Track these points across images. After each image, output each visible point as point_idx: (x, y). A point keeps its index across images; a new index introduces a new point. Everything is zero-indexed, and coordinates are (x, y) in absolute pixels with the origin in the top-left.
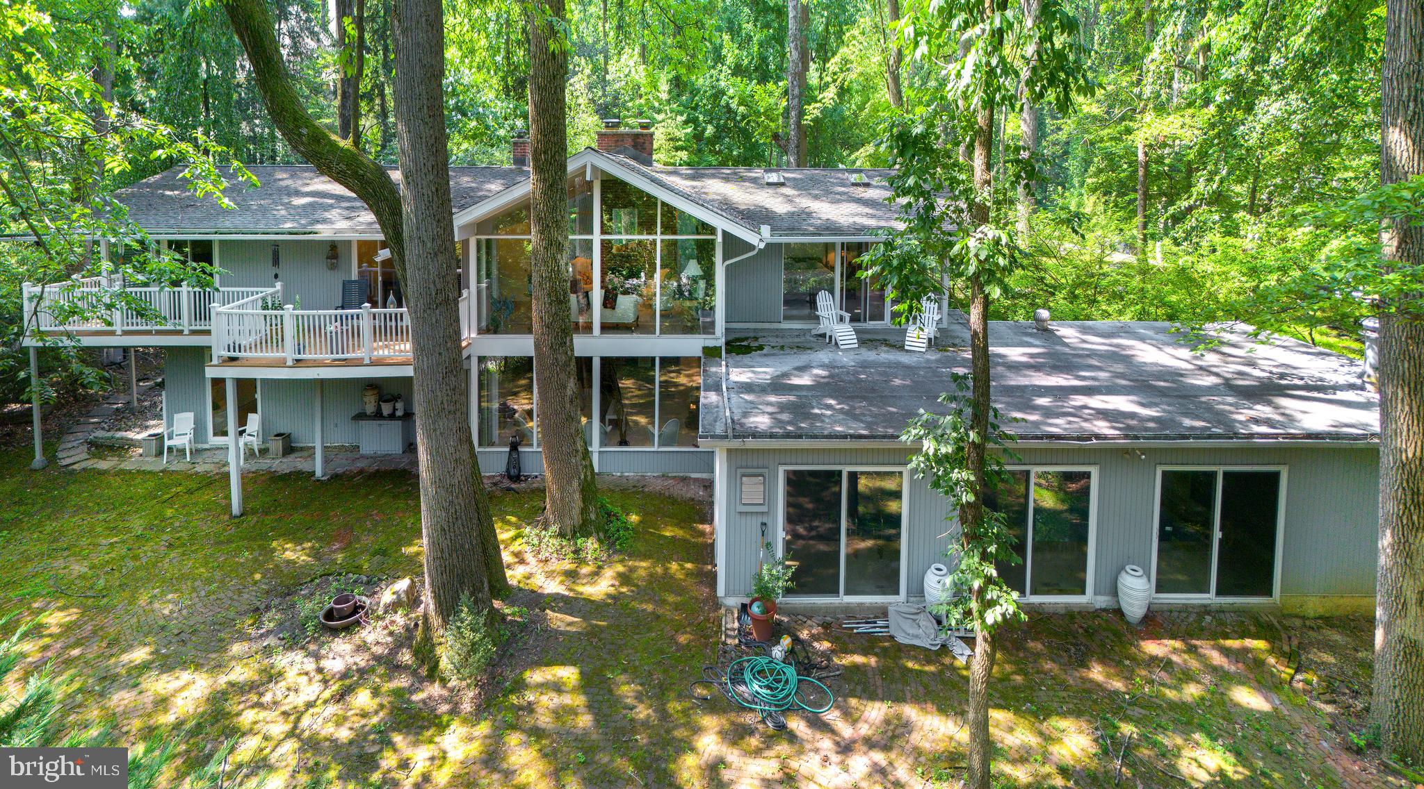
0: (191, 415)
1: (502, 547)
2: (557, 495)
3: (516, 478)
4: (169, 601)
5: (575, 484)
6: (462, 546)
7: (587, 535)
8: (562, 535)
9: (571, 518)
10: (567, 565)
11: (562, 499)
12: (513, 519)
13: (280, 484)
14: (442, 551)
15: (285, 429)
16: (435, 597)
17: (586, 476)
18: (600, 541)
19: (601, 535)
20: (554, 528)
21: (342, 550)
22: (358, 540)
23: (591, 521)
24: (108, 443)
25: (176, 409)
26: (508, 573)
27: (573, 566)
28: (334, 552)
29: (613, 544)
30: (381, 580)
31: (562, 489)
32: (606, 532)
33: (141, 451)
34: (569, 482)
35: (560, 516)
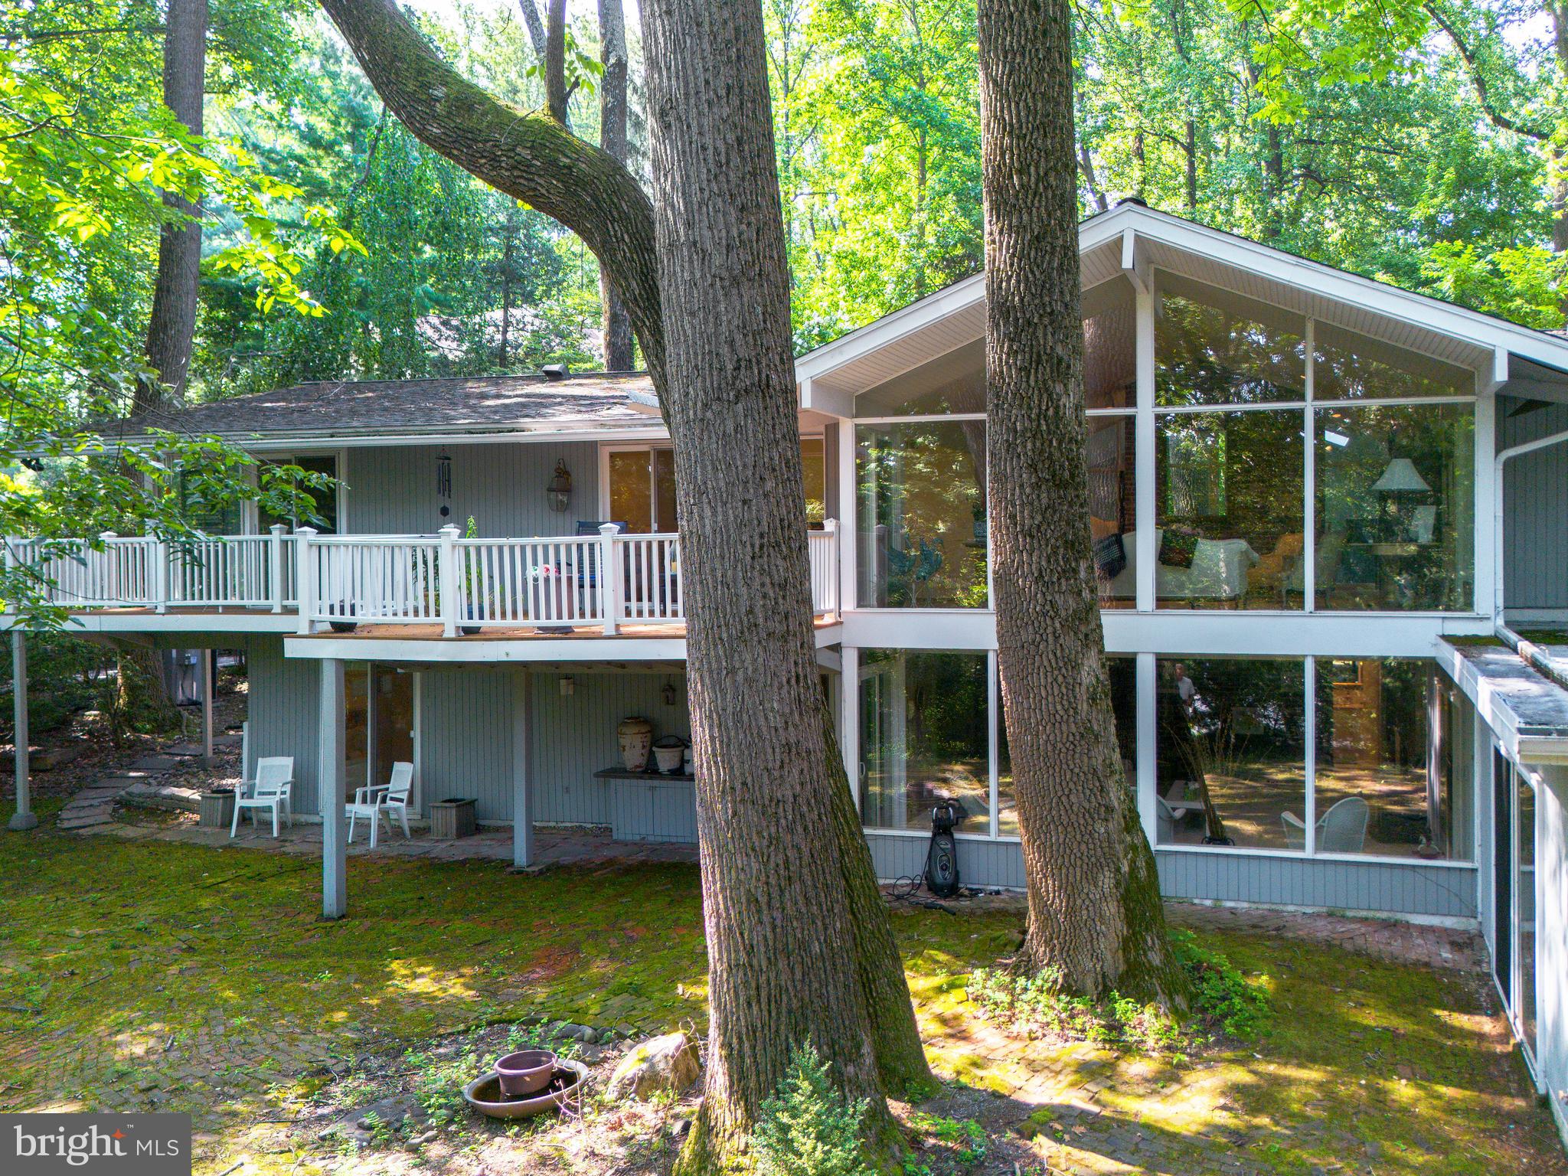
0: (288, 762)
1: (915, 1002)
2: (1058, 903)
3: (952, 890)
4: (151, 1034)
5: (1107, 880)
6: (803, 945)
7: (1143, 998)
8: (1070, 988)
9: (1096, 956)
10: (1089, 1050)
11: (1071, 912)
12: (942, 957)
13: (440, 876)
14: (750, 950)
15: (465, 793)
16: (729, 1058)
17: (1133, 868)
18: (1175, 1012)
19: (1181, 1001)
20: (1052, 973)
21: (548, 981)
22: (585, 965)
23: (1151, 970)
24: (149, 803)
25: (264, 749)
26: (929, 1053)
27: (1107, 1055)
28: (531, 983)
29: (1217, 1023)
30: (622, 1037)
31: (1070, 890)
32: (1193, 998)
33: (197, 817)
34: (1091, 875)
35: (1065, 948)
